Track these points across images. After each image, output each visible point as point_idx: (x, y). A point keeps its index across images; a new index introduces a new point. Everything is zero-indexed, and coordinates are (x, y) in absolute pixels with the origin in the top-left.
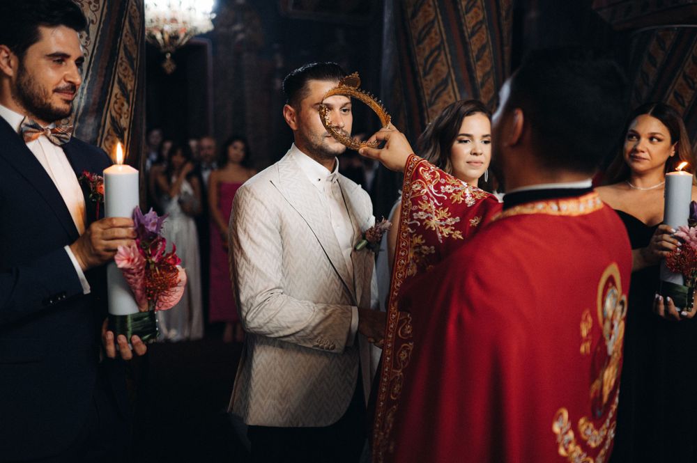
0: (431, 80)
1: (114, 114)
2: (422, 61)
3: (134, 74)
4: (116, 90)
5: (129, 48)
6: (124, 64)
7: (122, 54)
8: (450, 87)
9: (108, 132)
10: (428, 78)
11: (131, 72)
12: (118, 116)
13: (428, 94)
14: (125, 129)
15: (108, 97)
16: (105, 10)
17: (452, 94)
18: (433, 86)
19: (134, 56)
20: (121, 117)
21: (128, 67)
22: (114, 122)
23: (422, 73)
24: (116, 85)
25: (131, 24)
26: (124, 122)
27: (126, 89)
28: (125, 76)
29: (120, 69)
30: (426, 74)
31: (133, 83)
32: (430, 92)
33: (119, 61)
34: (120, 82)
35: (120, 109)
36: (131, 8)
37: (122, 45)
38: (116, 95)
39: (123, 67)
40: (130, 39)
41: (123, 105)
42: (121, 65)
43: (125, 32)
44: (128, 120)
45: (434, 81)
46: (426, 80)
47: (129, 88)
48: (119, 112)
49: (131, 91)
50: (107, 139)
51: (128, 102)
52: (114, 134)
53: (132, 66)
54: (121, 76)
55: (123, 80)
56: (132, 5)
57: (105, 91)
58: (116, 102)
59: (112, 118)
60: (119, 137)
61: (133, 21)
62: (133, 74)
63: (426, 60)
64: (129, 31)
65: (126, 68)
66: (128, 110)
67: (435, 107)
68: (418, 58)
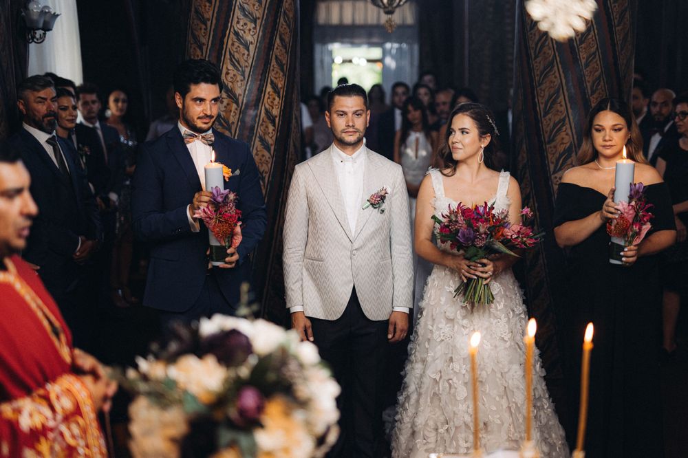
0: (540, 63)
1: (267, 106)
2: (534, 46)
3: (285, 75)
4: (269, 89)
5: (279, 57)
6: (275, 69)
7: (274, 62)
8: (556, 68)
9: (263, 119)
10: (538, 59)
11: (281, 76)
12: (271, 108)
13: (538, 75)
14: (276, 117)
15: (263, 95)
16: (261, 34)
17: (557, 74)
18: (542, 67)
19: (284, 62)
20: (273, 108)
21: (279, 71)
22: (267, 111)
23: (533, 56)
24: (269, 85)
25: (282, 40)
26: (276, 112)
27: (277, 88)
28: (276, 78)
29: (272, 74)
30: (536, 57)
31: (283, 82)
32: (539, 73)
33: (272, 68)
34: (272, 82)
35: (272, 102)
36: (282, 27)
37: (274, 56)
38: (269, 93)
39: (275, 72)
40: (281, 50)
41: (274, 99)
42: (273, 70)
43: (276, 45)
44: (279, 110)
45: (542, 62)
46: (536, 62)
47: (280, 86)
48: (271, 104)
49: (281, 88)
50: (262, 125)
51: (279, 96)
52: (268, 121)
53: (282, 70)
54: (273, 78)
55: (275, 80)
56: (282, 24)
57: (261, 90)
58: (269, 98)
59: (266, 109)
60: (271, 123)
61: (283, 36)
62: (283, 76)
63: (537, 45)
64: (280, 45)
65: (277, 72)
66: (279, 103)
67: (543, 87)
68: (531, 42)
